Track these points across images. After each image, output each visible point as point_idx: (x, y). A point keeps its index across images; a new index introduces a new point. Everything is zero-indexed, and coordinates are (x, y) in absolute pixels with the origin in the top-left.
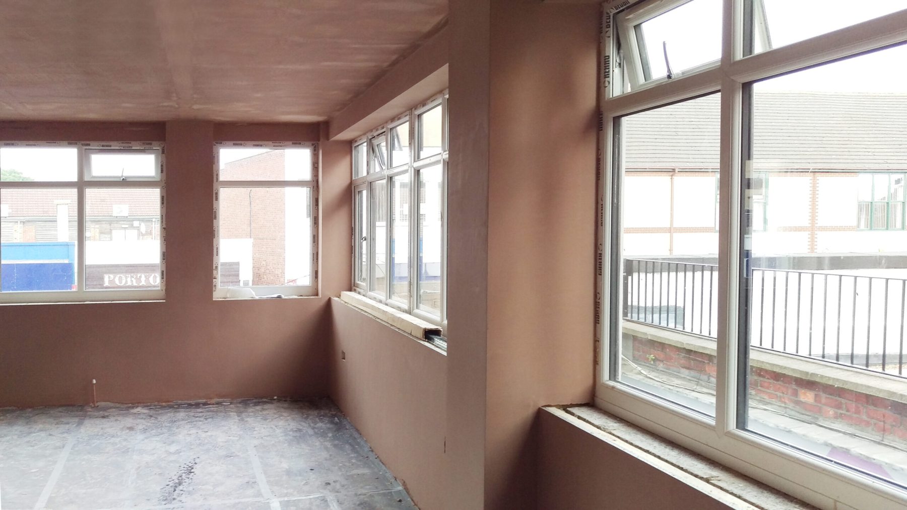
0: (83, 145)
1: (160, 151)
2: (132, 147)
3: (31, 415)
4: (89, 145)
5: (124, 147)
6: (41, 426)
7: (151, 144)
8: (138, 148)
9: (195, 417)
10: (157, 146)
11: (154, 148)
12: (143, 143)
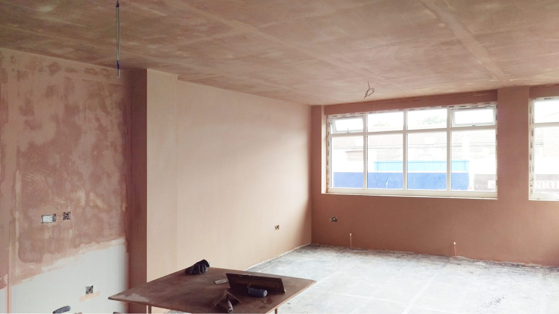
0: (450, 107)
1: (495, 107)
2: (478, 106)
3: (420, 258)
4: (453, 107)
5: (473, 106)
6: (424, 264)
7: (489, 103)
8: (482, 106)
9: (513, 272)
10: (494, 104)
11: (491, 106)
12: (485, 103)
